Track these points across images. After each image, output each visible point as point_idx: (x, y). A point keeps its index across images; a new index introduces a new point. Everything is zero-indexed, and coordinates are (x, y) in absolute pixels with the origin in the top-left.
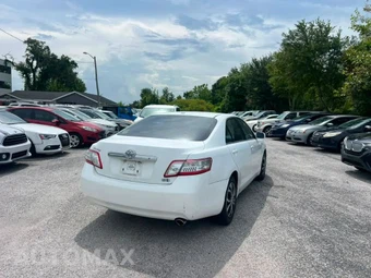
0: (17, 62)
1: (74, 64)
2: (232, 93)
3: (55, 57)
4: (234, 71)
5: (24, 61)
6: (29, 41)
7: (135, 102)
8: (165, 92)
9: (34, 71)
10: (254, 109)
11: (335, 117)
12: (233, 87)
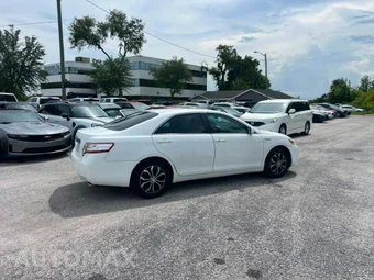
0: (210, 67)
1: (257, 63)
3: (239, 58)
5: (216, 65)
6: (221, 48)
7: (324, 96)
8: (365, 81)
9: (224, 73)
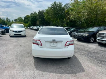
2: (32, 20)
4: (32, 14)
8: (7, 19)
10: (41, 25)
11: (66, 28)
12: (32, 18)
